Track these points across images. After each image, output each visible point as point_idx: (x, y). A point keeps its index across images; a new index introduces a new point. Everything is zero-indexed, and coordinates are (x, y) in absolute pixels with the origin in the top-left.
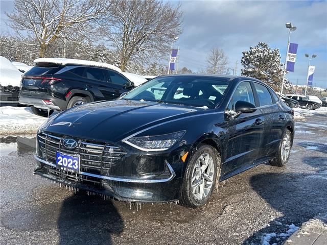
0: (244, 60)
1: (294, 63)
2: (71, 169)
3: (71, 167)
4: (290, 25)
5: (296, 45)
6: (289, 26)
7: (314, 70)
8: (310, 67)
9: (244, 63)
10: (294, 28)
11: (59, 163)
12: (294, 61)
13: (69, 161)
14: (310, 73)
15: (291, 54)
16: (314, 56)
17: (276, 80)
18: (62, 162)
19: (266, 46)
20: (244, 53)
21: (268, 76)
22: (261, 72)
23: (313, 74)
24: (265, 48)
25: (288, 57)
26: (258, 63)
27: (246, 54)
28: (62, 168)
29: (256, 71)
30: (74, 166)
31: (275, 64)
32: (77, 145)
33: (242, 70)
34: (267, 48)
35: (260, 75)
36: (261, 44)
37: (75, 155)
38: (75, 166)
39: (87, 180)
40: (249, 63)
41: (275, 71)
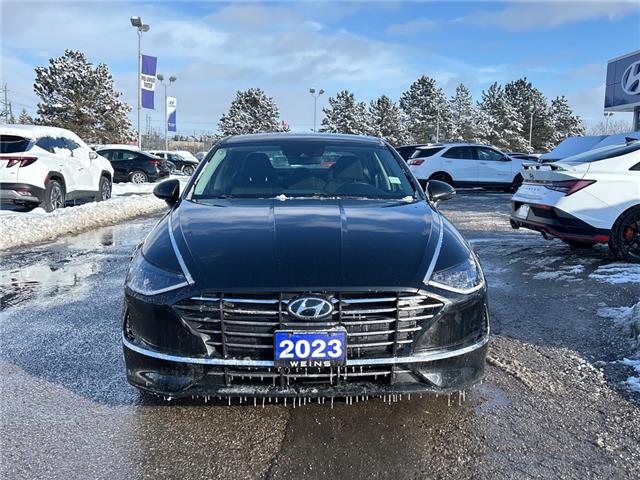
0: (39, 85)
1: (153, 92)
2: (323, 360)
3: (323, 355)
4: (139, 19)
5: (154, 60)
6: (136, 23)
7: (175, 104)
8: (169, 99)
9: (40, 89)
10: (146, 28)
11: (284, 355)
12: (153, 89)
13: (314, 344)
14: (170, 110)
15: (147, 76)
16: (172, 79)
17: (112, 124)
18: (293, 351)
19: (81, 58)
20: (39, 73)
21: (96, 117)
22: (82, 109)
23: (175, 112)
24: (81, 62)
25: (142, 82)
26: (73, 92)
27: (44, 74)
28: (294, 364)
29: (70, 108)
30: (331, 354)
31: (105, 93)
32: (331, 308)
33: (39, 105)
34: (84, 62)
35: (80, 114)
36: (71, 53)
37: (332, 330)
38: (335, 352)
39: (361, 374)
40: (51, 92)
41: (108, 107)
